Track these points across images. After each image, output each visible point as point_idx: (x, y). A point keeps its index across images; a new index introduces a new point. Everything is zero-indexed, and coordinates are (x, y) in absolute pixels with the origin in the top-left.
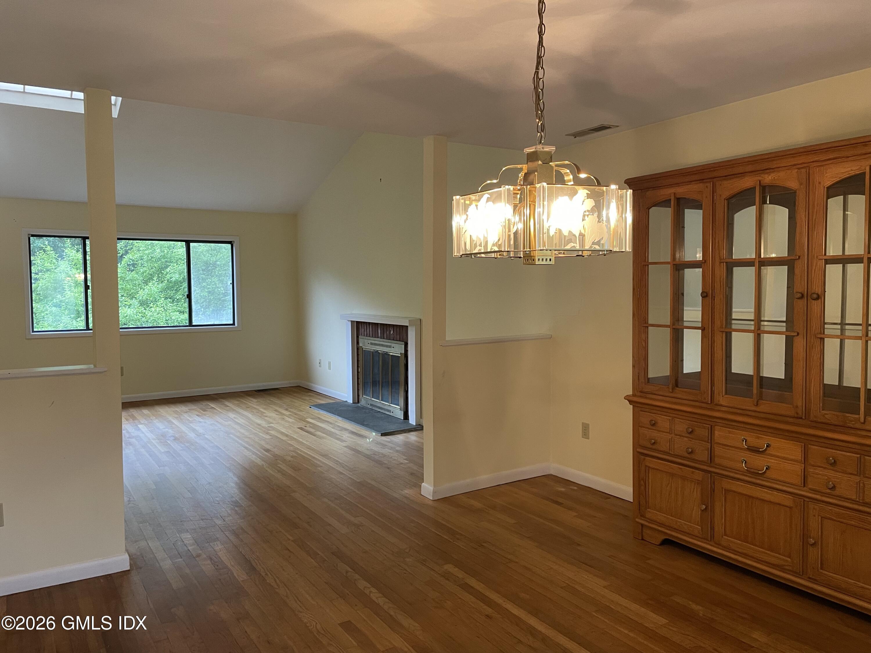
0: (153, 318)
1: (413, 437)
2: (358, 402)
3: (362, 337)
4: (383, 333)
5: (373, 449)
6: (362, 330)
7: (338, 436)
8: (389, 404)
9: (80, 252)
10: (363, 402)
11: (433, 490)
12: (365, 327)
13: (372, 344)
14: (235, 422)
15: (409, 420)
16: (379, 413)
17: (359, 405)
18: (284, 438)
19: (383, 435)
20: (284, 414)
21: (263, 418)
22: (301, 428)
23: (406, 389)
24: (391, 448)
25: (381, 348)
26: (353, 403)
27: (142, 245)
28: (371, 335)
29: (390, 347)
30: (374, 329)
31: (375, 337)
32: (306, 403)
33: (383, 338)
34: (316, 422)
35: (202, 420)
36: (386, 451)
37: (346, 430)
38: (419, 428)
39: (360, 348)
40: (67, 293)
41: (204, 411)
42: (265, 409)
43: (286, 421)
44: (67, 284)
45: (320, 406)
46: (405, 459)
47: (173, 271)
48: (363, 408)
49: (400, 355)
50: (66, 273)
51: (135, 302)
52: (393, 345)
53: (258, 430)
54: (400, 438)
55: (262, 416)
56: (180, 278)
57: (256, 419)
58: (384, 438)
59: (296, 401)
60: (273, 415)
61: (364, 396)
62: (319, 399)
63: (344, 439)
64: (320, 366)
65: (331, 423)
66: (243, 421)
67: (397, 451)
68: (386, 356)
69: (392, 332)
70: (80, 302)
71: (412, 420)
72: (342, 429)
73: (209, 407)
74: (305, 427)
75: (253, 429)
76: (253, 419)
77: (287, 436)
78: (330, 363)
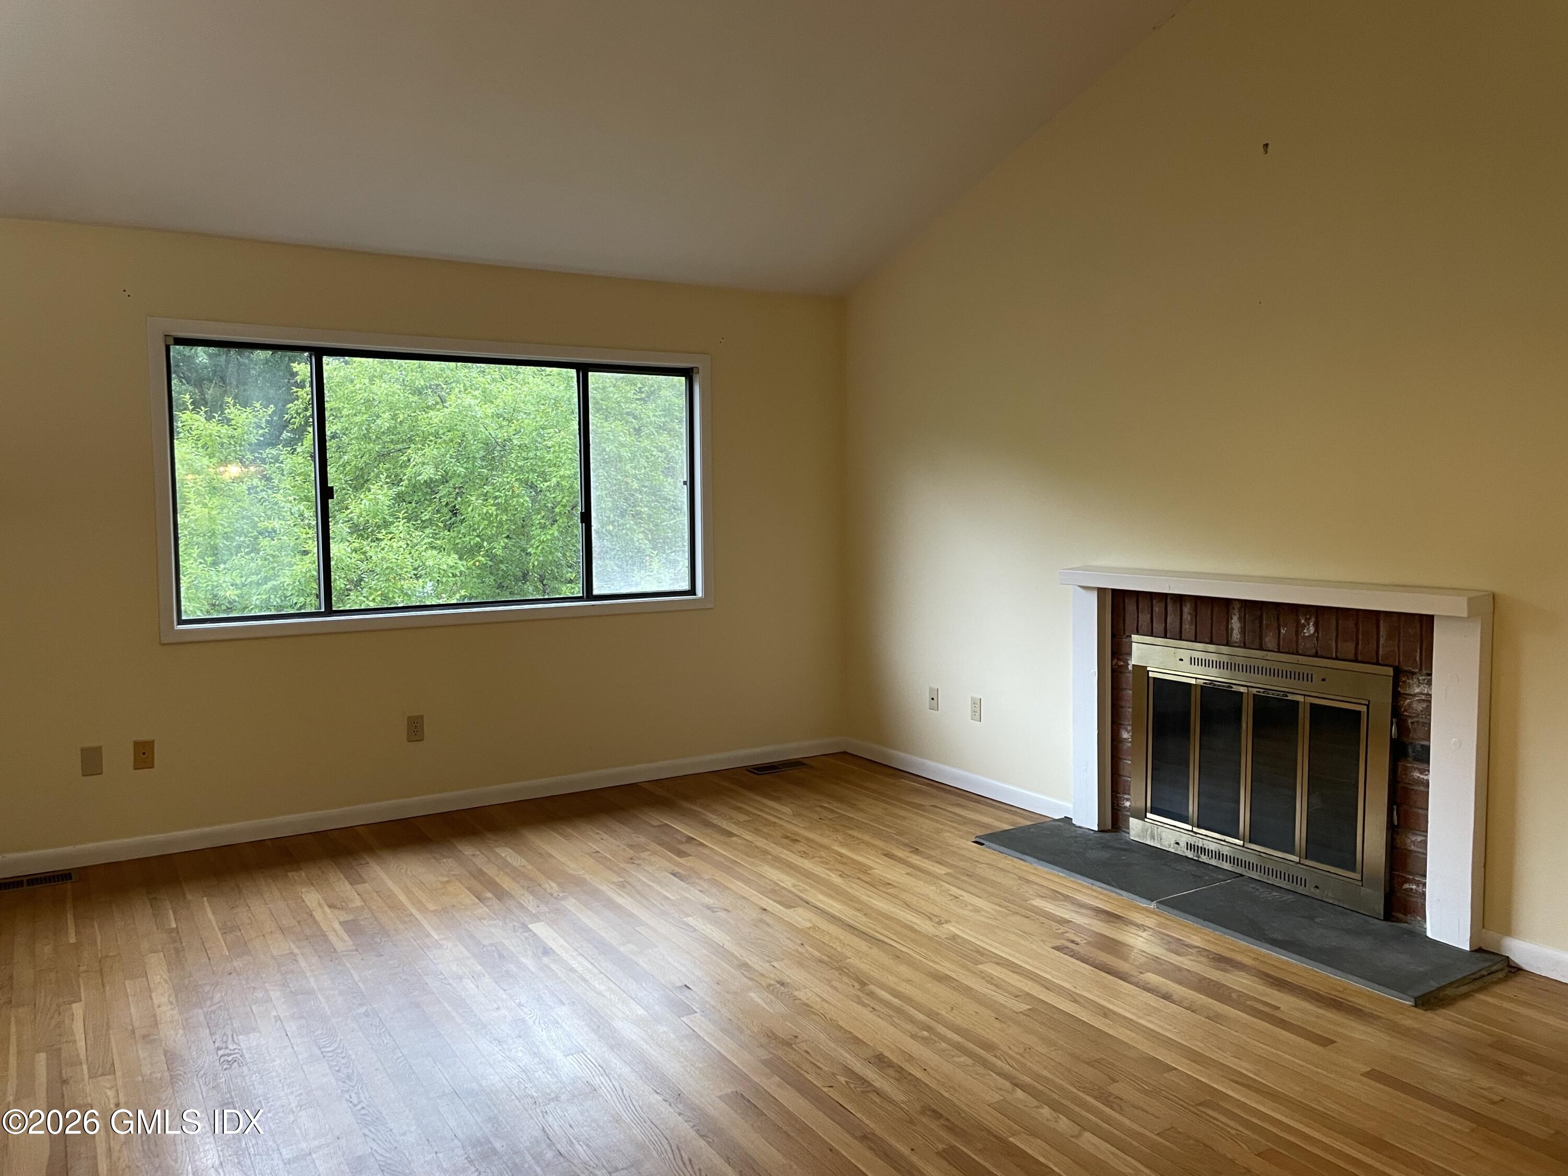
0: (388, 565)
2: (1115, 828)
3: (1135, 636)
4: (1255, 631)
6: (1132, 616)
8: (1295, 859)
9: (214, 420)
10: (1138, 832)
17: (1124, 837)
19: (1423, 1002)
26: (1100, 831)
27: (346, 406)
28: (1189, 635)
31: (1212, 643)
33: (1256, 646)
34: (1080, 917)
39: (1127, 670)
40: (191, 510)
44: (193, 490)
45: (1011, 842)
47: (420, 460)
49: (1363, 708)
50: (187, 464)
52: (1318, 673)
56: (435, 475)
61: (1151, 816)
64: (936, 708)
68: (1277, 705)
69: (1310, 631)
70: (220, 527)
78: (978, 702)
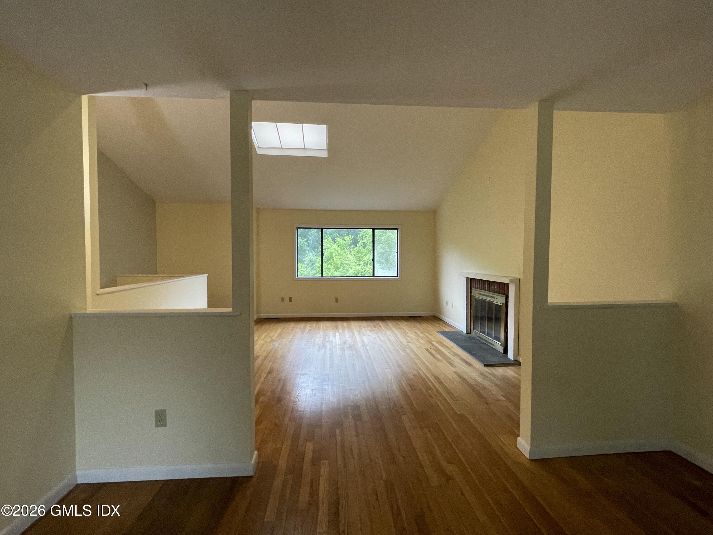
1: (510, 372)
2: (470, 333)
3: (474, 289)
4: (489, 287)
5: (476, 379)
6: (474, 284)
7: (451, 361)
8: (492, 340)
10: (473, 334)
11: (530, 450)
12: (476, 282)
13: (480, 294)
14: (388, 338)
15: (507, 354)
16: (484, 345)
17: (471, 335)
18: (413, 356)
19: (486, 366)
20: (419, 336)
21: (406, 338)
22: (428, 349)
23: (506, 331)
24: (491, 381)
25: (487, 297)
26: (467, 333)
28: (480, 288)
29: (494, 298)
30: (482, 283)
31: (483, 290)
32: (436, 329)
33: (489, 290)
34: (439, 346)
35: (371, 335)
36: (486, 383)
37: (458, 355)
38: (516, 363)
39: (472, 296)
41: (375, 327)
42: (409, 330)
43: (420, 342)
45: (444, 333)
46: (502, 396)
48: (474, 338)
49: (502, 305)
51: (362, 263)
52: (496, 297)
53: (399, 346)
54: (500, 371)
55: (405, 335)
57: (401, 338)
58: (486, 369)
59: (429, 326)
60: (413, 336)
61: (474, 330)
62: (445, 327)
63: (454, 364)
64: (447, 305)
65: (449, 348)
66: (393, 338)
67: (497, 385)
68: (491, 304)
69: (496, 287)
71: (511, 355)
72: (456, 355)
73: (378, 325)
74: (431, 349)
75: (397, 345)
76: (399, 337)
77: (416, 355)
78: (453, 304)
